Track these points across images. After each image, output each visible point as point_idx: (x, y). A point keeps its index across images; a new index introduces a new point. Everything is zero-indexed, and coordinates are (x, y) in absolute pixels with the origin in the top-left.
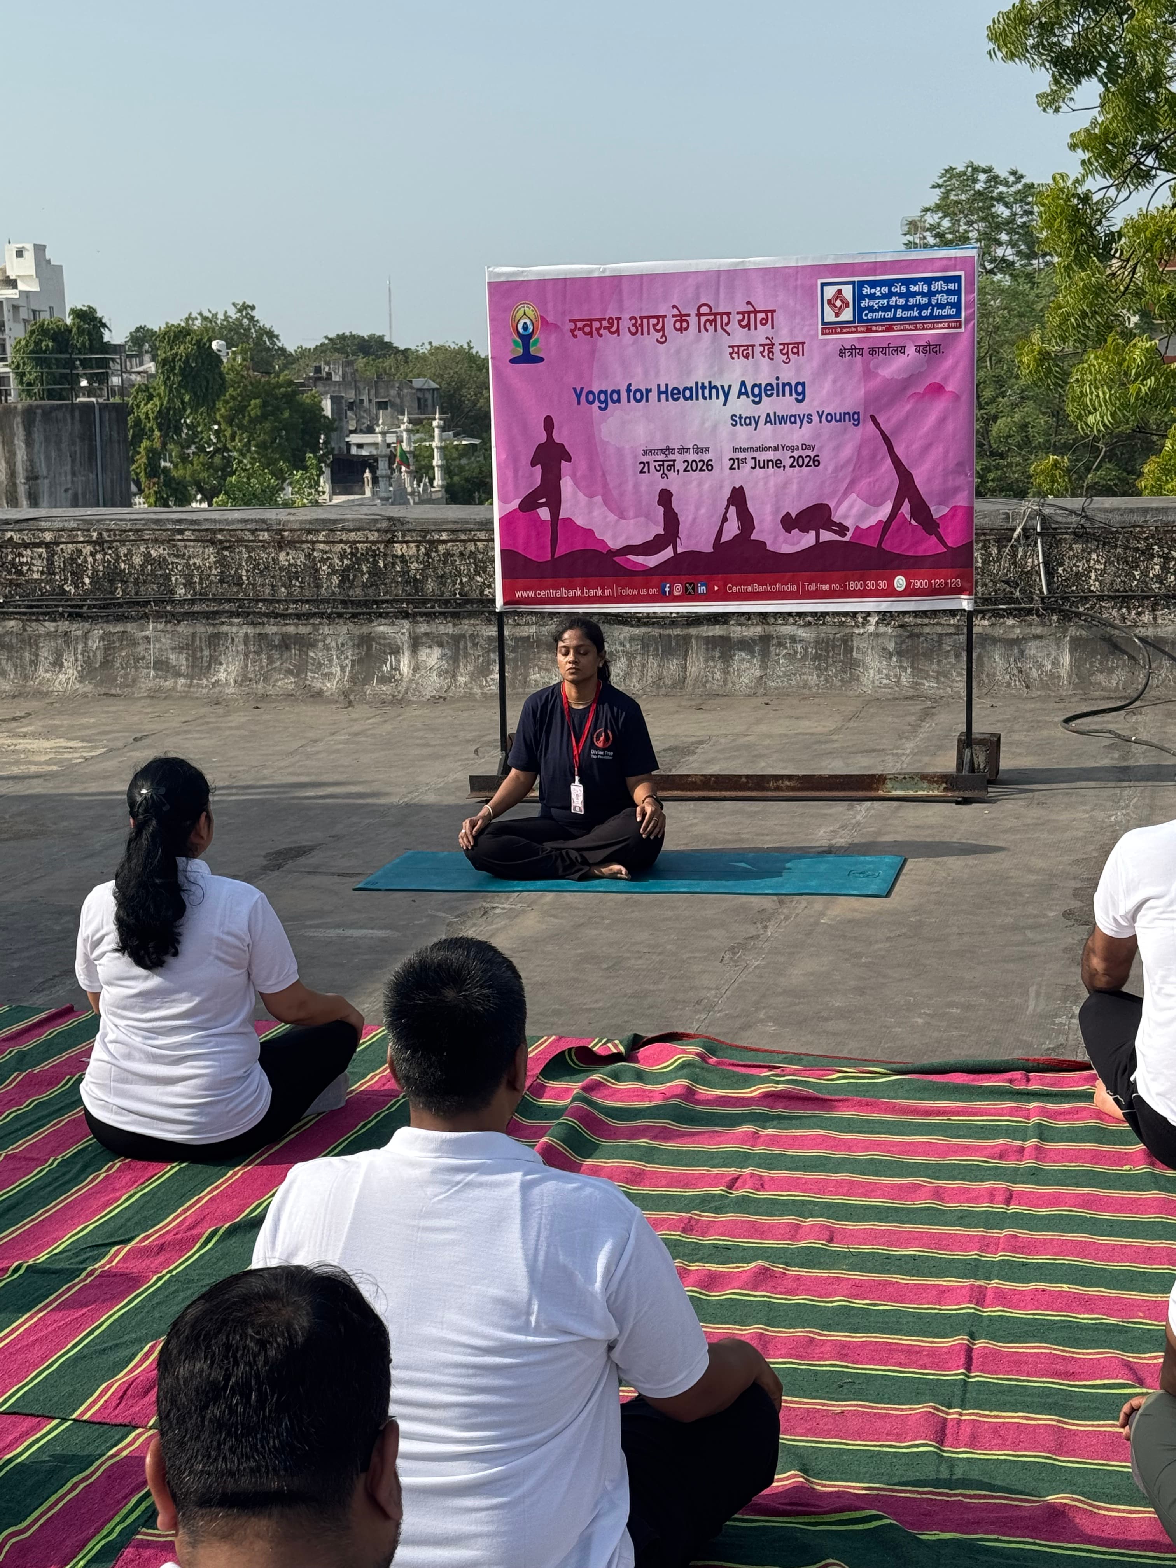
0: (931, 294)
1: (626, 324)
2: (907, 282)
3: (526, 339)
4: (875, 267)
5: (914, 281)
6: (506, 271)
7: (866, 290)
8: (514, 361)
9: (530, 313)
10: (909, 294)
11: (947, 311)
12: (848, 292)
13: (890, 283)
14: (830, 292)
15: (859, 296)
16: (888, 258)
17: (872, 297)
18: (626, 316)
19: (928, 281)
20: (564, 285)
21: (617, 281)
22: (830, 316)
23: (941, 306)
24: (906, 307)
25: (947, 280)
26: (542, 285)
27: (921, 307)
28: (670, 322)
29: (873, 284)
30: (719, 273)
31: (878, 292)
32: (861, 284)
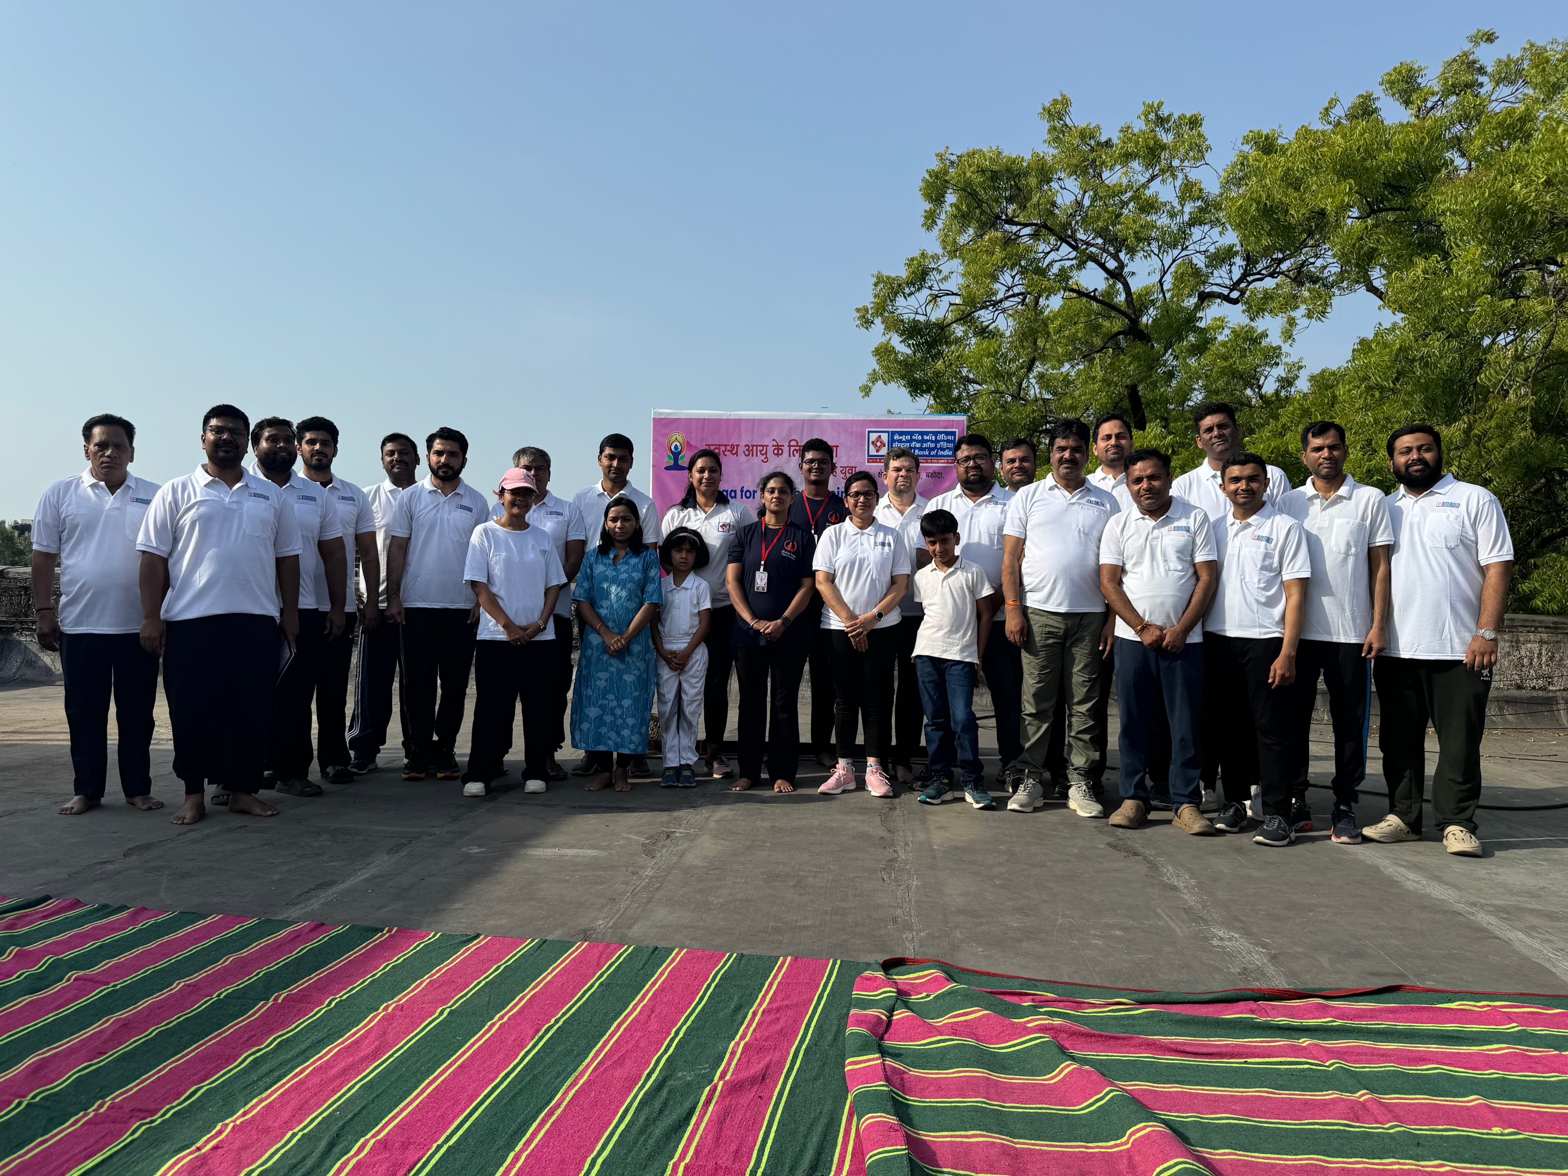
0: (937, 441)
1: (741, 449)
2: (922, 434)
3: (676, 455)
4: (902, 423)
5: (927, 433)
6: (666, 411)
7: (896, 437)
8: (667, 468)
9: (680, 438)
10: (923, 441)
11: (946, 453)
12: (885, 437)
13: (911, 434)
14: (873, 437)
15: (892, 441)
16: (911, 418)
17: (900, 441)
18: (743, 444)
19: (936, 434)
20: (703, 423)
21: (738, 422)
22: (873, 451)
23: (943, 449)
24: (921, 449)
25: (947, 433)
26: (688, 421)
27: (930, 449)
28: (771, 449)
29: (901, 433)
30: (803, 421)
31: (903, 438)
32: (893, 433)
